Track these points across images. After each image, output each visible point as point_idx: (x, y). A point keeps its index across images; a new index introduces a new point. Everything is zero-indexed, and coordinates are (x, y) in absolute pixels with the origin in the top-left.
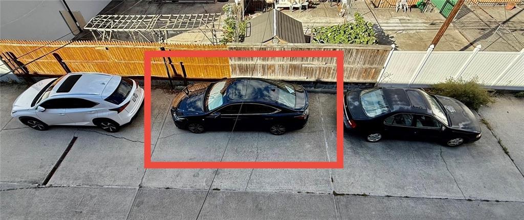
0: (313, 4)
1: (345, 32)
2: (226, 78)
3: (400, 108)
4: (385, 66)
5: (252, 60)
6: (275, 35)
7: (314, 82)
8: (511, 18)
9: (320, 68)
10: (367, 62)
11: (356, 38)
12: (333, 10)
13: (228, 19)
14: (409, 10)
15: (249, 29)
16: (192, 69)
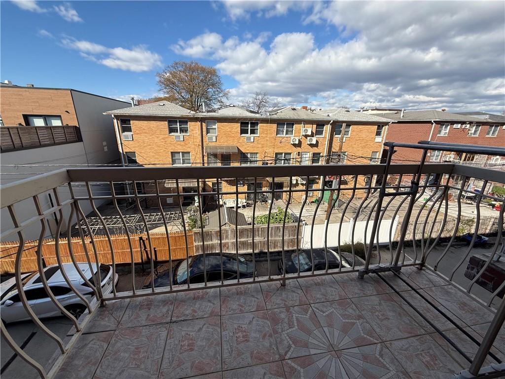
0: (250, 204)
1: (273, 217)
2: (191, 256)
3: (319, 262)
4: (303, 236)
5: (211, 241)
6: (227, 221)
7: (258, 253)
8: (368, 205)
9: (261, 242)
10: (291, 235)
11: (280, 221)
12: (264, 207)
13: (191, 216)
14: (310, 204)
15: (207, 221)
16: (163, 253)
